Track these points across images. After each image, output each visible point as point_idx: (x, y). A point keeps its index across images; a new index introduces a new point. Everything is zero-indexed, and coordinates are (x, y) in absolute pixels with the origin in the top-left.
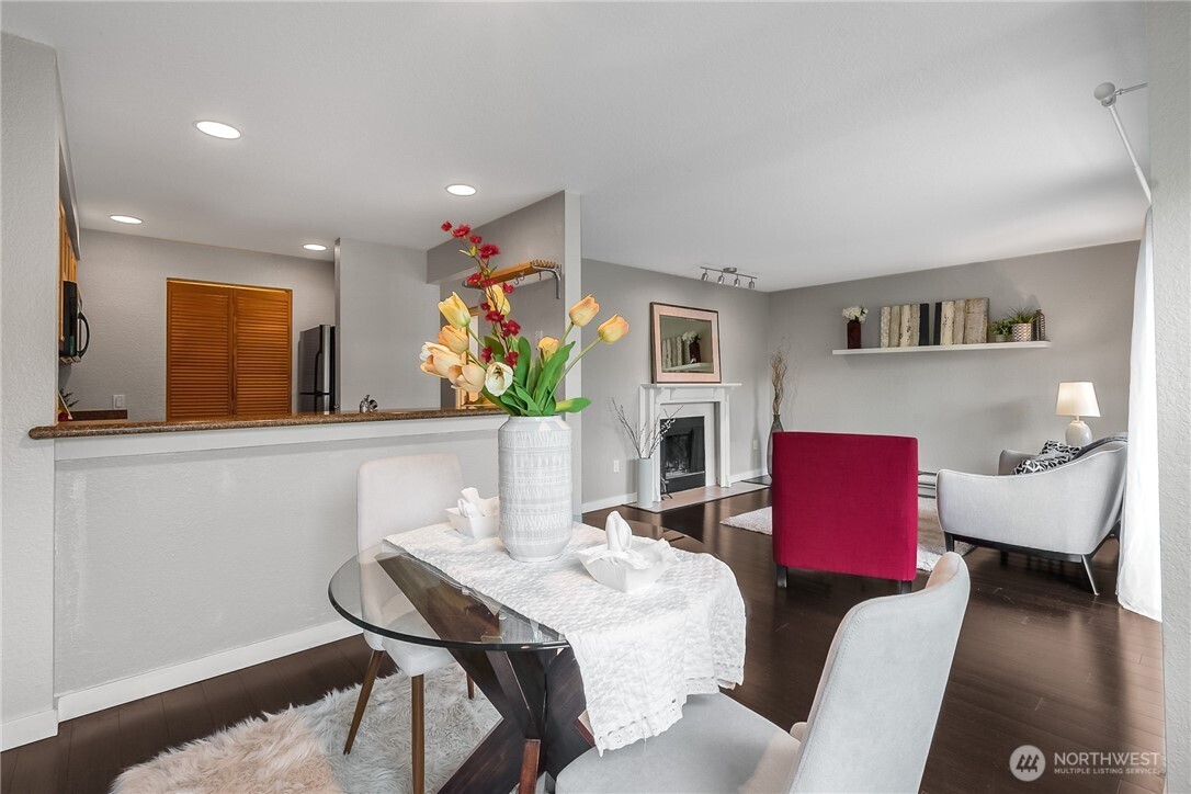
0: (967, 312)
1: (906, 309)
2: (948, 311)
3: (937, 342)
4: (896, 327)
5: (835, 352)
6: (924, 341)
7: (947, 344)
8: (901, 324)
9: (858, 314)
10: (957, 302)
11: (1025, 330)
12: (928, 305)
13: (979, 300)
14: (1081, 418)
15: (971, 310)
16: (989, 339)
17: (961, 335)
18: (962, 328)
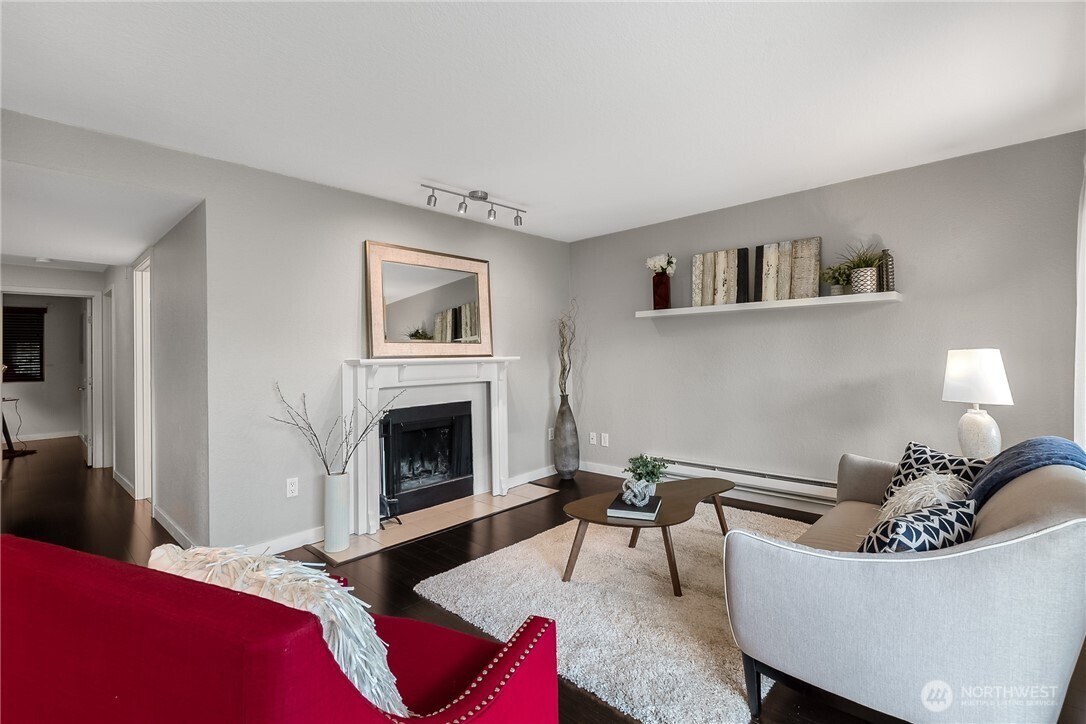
0: (794, 257)
1: (722, 256)
2: (771, 257)
3: (758, 298)
4: (709, 281)
5: (639, 314)
6: (743, 296)
7: (770, 301)
8: (715, 277)
9: (664, 265)
10: (782, 244)
11: (868, 276)
12: (747, 249)
13: (808, 240)
14: (982, 407)
15: (799, 254)
16: (822, 292)
17: (787, 288)
18: (788, 278)
